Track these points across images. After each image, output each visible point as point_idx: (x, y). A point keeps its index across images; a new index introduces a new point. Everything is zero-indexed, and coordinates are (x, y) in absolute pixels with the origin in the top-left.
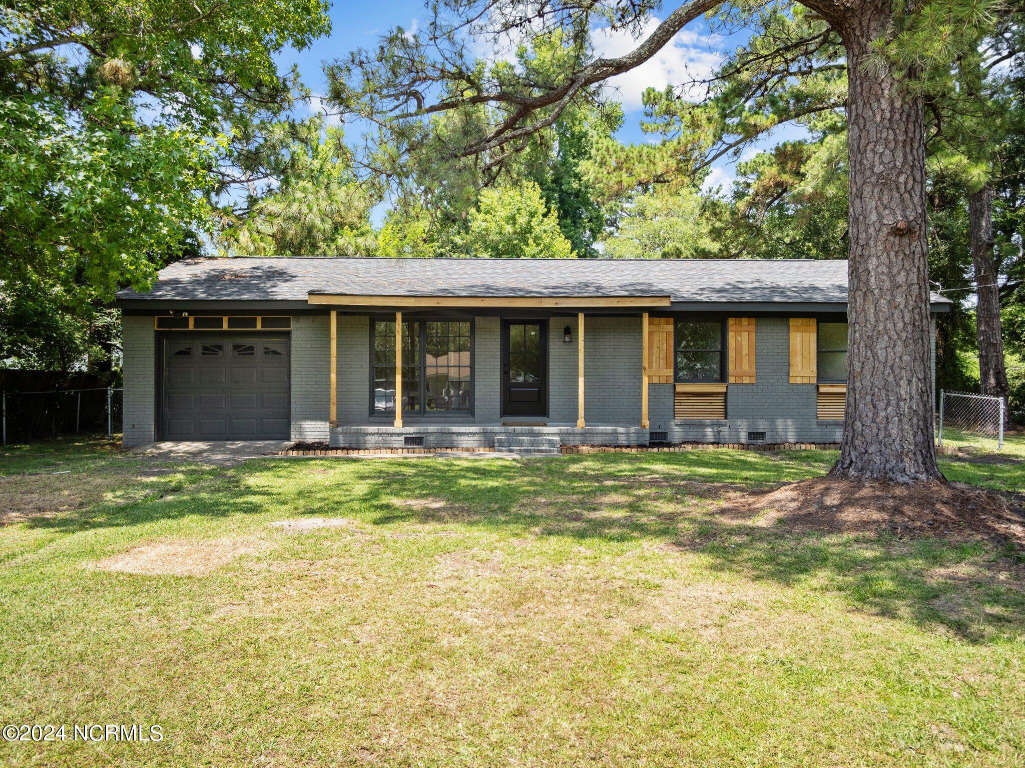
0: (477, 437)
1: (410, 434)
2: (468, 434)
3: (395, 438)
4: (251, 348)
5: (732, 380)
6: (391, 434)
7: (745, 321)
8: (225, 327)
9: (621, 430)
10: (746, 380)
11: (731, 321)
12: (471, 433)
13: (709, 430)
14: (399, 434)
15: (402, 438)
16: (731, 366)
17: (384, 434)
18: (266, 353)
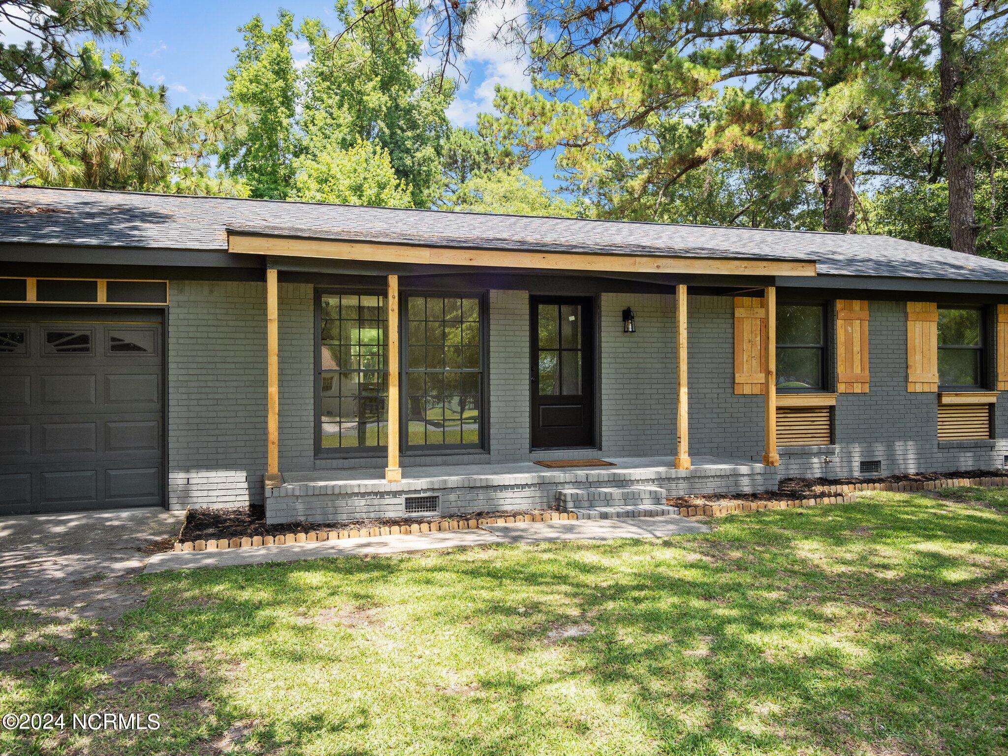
0: (527, 492)
1: (416, 491)
2: (512, 487)
3: (388, 500)
4: (84, 339)
5: (841, 388)
6: (382, 495)
7: (857, 305)
8: (31, 297)
9: (744, 469)
10: (858, 389)
11: (839, 304)
12: (517, 486)
13: (815, 460)
14: (395, 494)
15: (401, 500)
16: (841, 369)
17: (369, 494)
18: (114, 348)
